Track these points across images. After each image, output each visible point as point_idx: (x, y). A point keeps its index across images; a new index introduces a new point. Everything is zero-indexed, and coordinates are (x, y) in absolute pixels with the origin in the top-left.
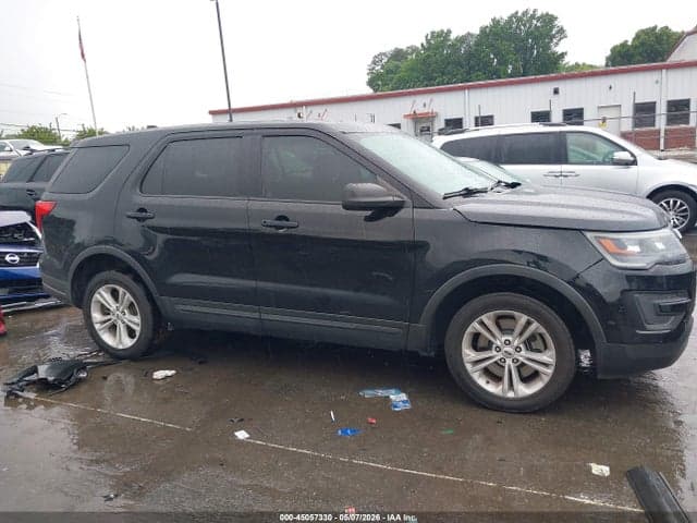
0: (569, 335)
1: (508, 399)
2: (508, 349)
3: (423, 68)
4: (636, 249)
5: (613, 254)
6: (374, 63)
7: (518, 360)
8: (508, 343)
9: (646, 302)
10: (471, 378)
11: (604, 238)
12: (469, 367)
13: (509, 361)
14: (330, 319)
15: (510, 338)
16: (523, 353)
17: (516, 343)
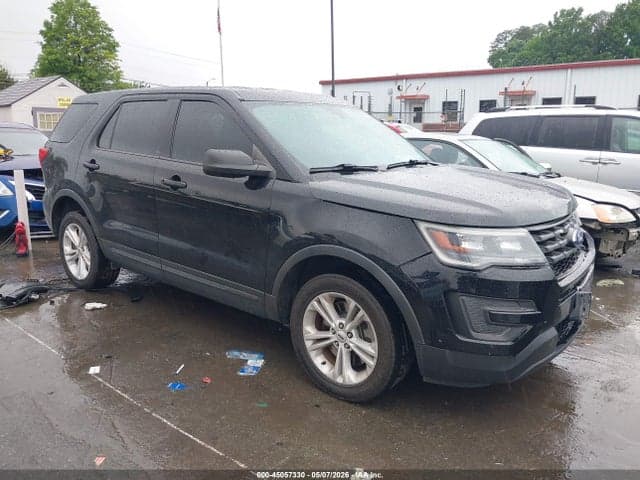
0: (390, 329)
1: (337, 384)
2: (342, 333)
3: (548, 46)
4: (479, 248)
5: (444, 249)
6: (498, 40)
7: (349, 347)
8: (342, 326)
9: (472, 306)
10: (308, 356)
11: (438, 230)
12: (308, 344)
13: (341, 345)
14: (209, 278)
15: (344, 322)
16: (354, 339)
17: (347, 328)
